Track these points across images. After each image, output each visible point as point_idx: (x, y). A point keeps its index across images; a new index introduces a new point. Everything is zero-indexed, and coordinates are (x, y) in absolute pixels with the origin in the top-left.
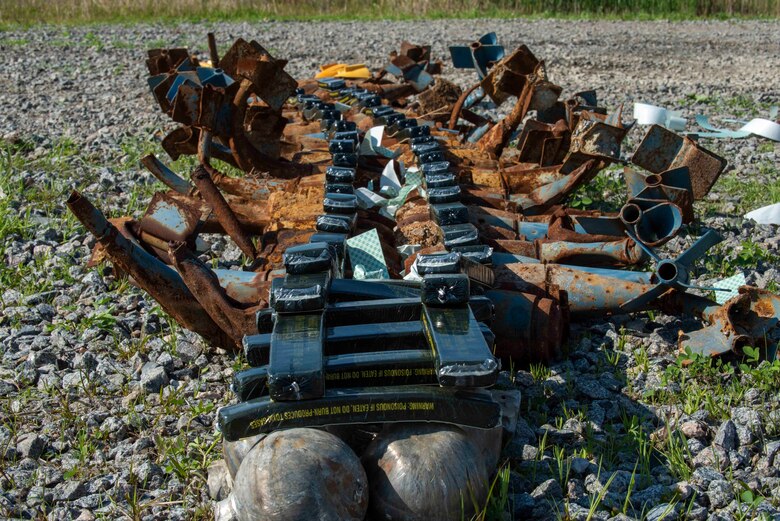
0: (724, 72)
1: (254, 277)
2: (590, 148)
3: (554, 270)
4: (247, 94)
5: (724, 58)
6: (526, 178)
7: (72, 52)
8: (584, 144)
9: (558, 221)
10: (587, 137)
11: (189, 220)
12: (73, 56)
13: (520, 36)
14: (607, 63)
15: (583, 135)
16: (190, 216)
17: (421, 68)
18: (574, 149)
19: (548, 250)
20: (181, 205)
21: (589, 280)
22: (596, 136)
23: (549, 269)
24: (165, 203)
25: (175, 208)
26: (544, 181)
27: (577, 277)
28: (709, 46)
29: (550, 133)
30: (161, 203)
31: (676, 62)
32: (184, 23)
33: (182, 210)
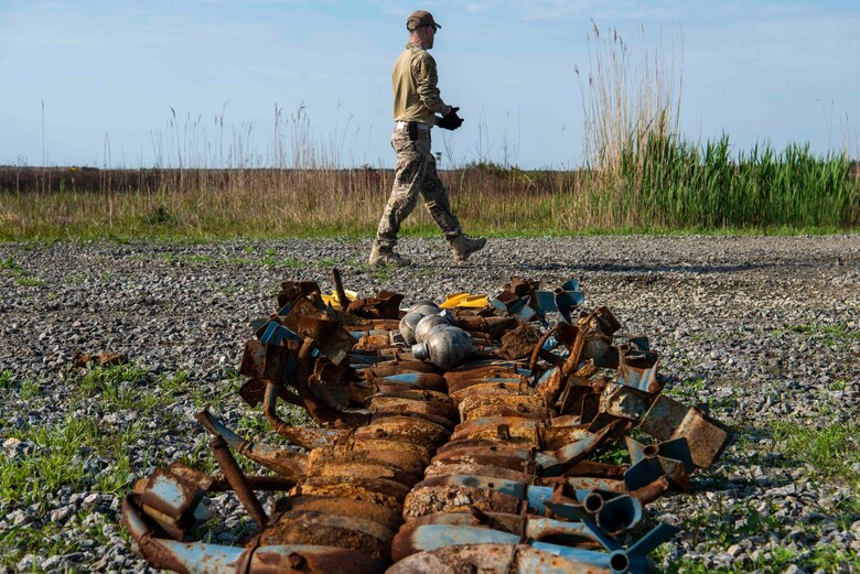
0: (845, 290)
1: (240, 554)
2: (616, 409)
3: (522, 552)
4: (311, 349)
5: (849, 275)
6: (560, 434)
7: (244, 270)
8: (611, 405)
9: (560, 489)
10: (615, 398)
11: (186, 494)
12: (244, 274)
13: (663, 253)
14: (732, 283)
15: (610, 396)
16: (188, 490)
17: (525, 303)
18: (602, 409)
19: (534, 526)
20: (179, 480)
21: (554, 563)
22: (622, 398)
23: (518, 551)
24: (165, 478)
25: (173, 482)
26: (577, 437)
27: (542, 560)
28: (837, 263)
29: (591, 388)
30: (161, 478)
31: (799, 281)
32: (366, 238)
33: (180, 485)
